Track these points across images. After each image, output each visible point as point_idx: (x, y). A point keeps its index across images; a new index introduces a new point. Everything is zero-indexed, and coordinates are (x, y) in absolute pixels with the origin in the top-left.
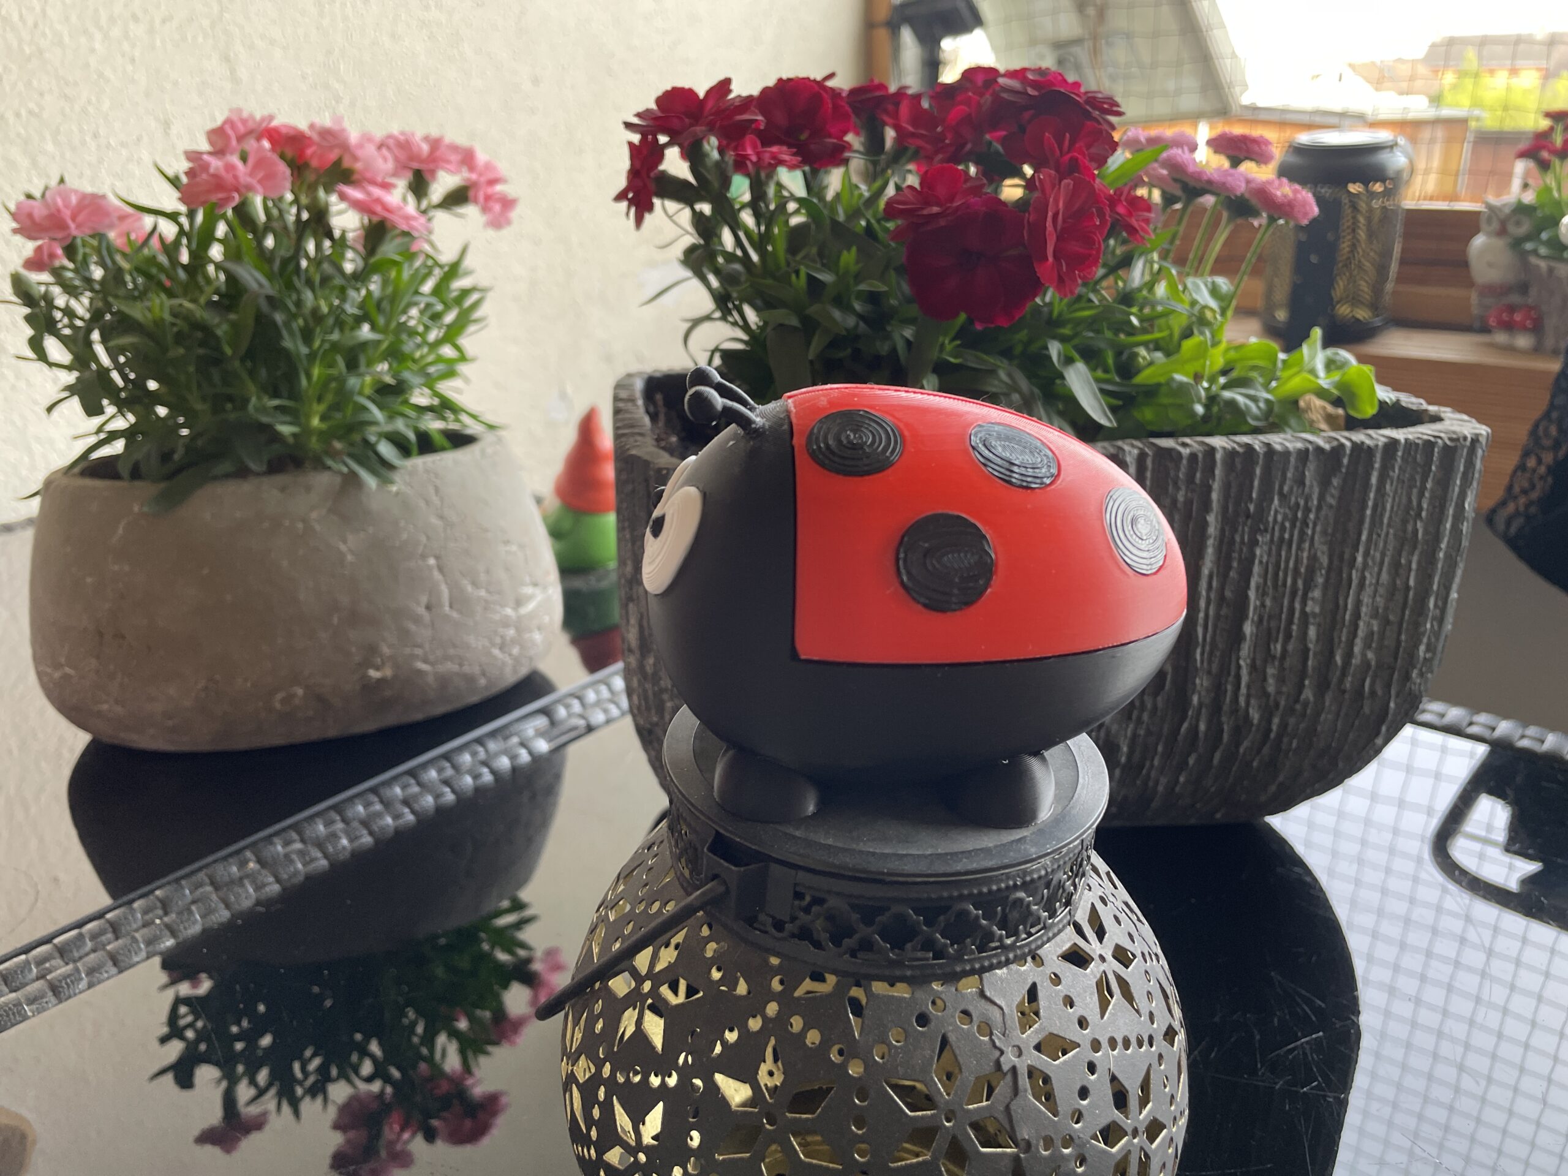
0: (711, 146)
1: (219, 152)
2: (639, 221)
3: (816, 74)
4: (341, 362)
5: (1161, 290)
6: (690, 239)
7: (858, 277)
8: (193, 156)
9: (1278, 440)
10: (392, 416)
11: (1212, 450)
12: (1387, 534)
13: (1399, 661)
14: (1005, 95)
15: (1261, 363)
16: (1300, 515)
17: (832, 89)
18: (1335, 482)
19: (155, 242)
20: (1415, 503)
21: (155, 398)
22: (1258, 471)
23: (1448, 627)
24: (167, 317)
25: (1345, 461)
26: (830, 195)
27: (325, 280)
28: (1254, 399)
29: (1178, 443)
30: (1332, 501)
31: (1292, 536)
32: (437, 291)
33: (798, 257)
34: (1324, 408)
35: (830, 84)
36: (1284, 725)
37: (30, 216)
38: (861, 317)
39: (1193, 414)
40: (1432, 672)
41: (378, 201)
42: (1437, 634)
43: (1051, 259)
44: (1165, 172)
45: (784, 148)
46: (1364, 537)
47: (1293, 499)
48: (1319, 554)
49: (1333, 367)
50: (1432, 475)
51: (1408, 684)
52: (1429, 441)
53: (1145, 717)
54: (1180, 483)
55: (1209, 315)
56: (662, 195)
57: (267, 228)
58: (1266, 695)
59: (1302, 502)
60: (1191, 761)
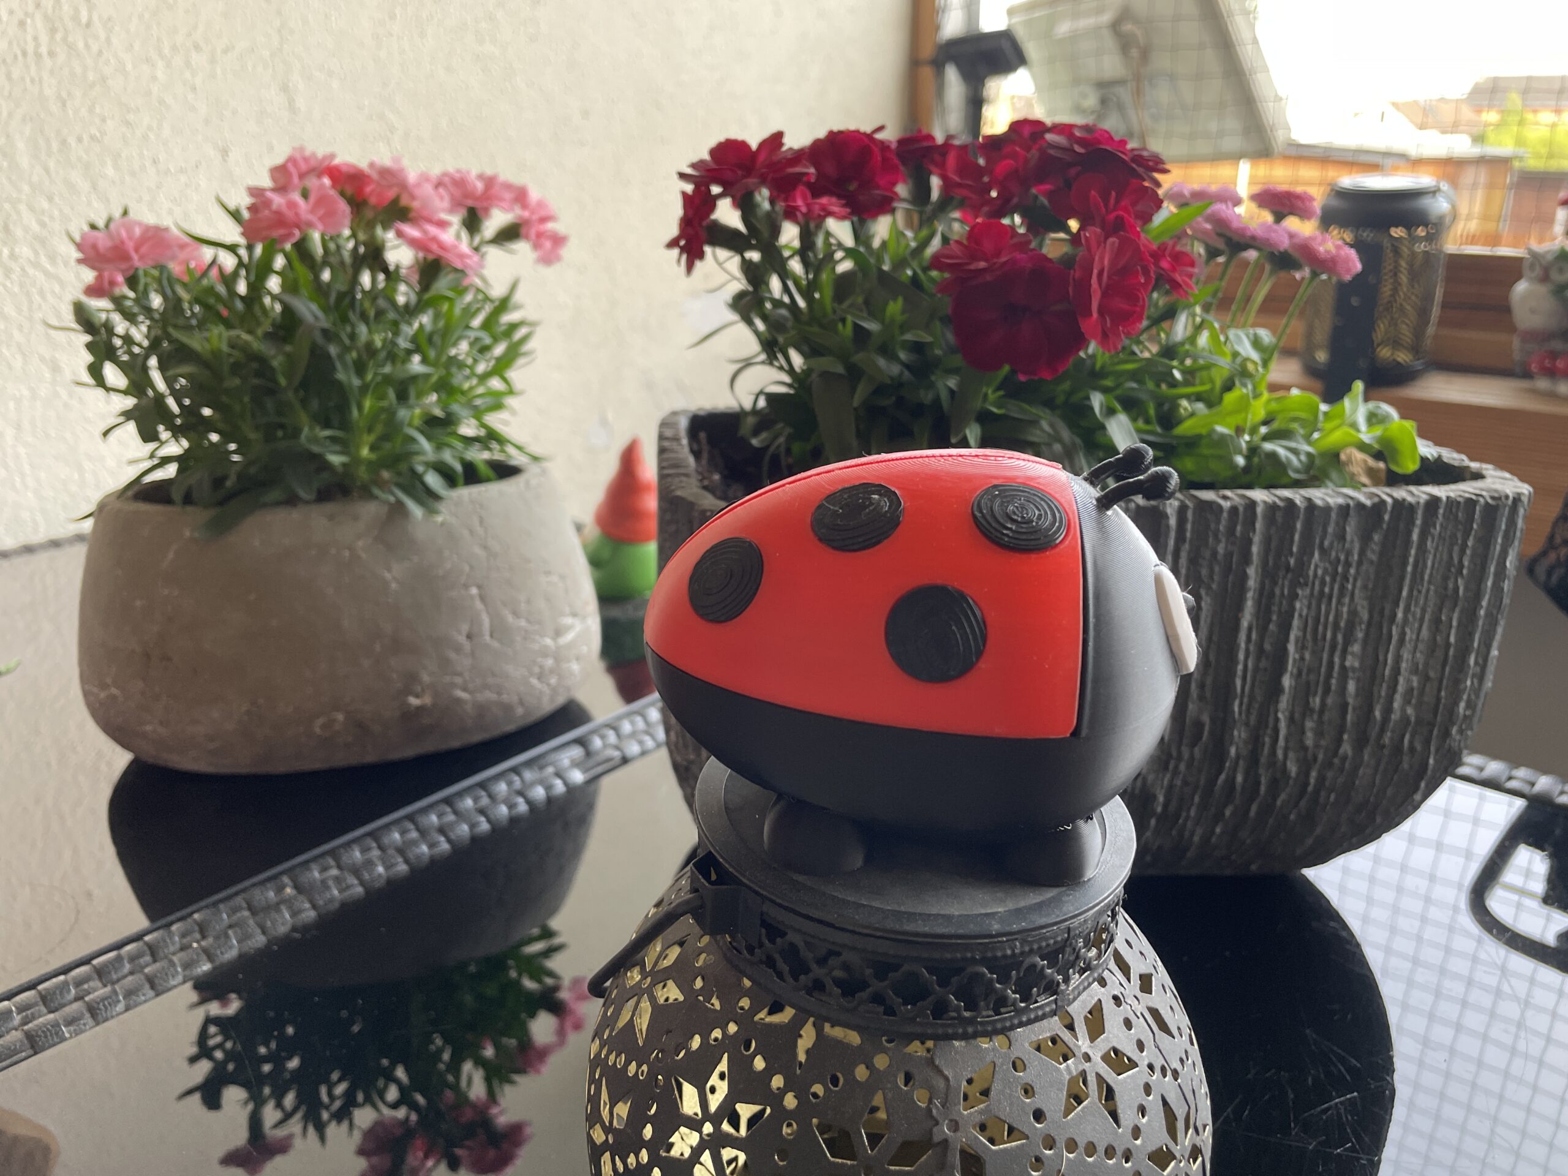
0: (763, 198)
1: (281, 188)
2: (690, 267)
3: (866, 128)
4: (391, 394)
5: (1203, 339)
6: (739, 284)
7: (904, 327)
8: (256, 192)
9: (1319, 495)
10: (439, 447)
11: (1252, 504)
12: (1428, 590)
13: (1439, 718)
14: (1052, 152)
15: (1303, 415)
16: (1340, 569)
17: (882, 142)
18: (1376, 537)
19: (214, 273)
20: (1456, 560)
21: (208, 425)
22: (1299, 526)
23: (1488, 684)
24: (225, 348)
25: (1387, 517)
26: (876, 243)
27: (380, 314)
28: (1295, 452)
29: (1219, 496)
30: (1372, 556)
31: (1332, 589)
32: (487, 325)
33: (845, 305)
34: (1365, 462)
35: (879, 136)
36: (1321, 779)
37: (94, 247)
38: (906, 366)
39: (1233, 466)
40: (1472, 729)
41: (435, 239)
42: (1477, 691)
43: (1095, 315)
44: (1208, 226)
45: (834, 200)
46: (1405, 593)
47: (1333, 554)
48: (1359, 608)
49: (1374, 420)
50: (1473, 533)
51: (1448, 742)
52: (1471, 499)
53: (1182, 767)
54: (1220, 536)
55: (1250, 367)
56: (714, 243)
57: (325, 263)
58: (1305, 749)
59: (1342, 557)
60: (1228, 812)
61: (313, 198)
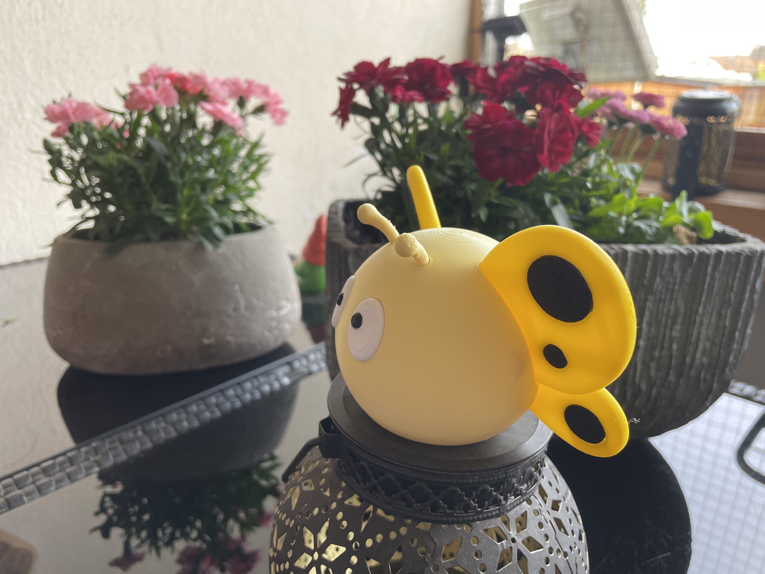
0: (380, 90)
1: (145, 84)
2: (343, 125)
3: (434, 56)
4: (198, 188)
5: (605, 169)
6: (368, 135)
7: (450, 158)
8: (132, 86)
9: (661, 248)
10: (222, 215)
11: (625, 252)
12: (715, 298)
13: (719, 363)
14: (528, 70)
15: (655, 207)
16: (670, 286)
17: (442, 64)
18: (690, 271)
19: (113, 127)
20: (730, 283)
21: (109, 202)
23: (746, 347)
24: (115, 163)
26: (439, 116)
27: (192, 148)
28: (650, 226)
30: (687, 280)
32: (249, 155)
33: (421, 147)
34: (686, 232)
35: (441, 61)
36: (658, 392)
37: (53, 112)
38: (450, 177)
39: (618, 233)
40: (736, 370)
41: (219, 111)
42: (739, 350)
43: (546, 153)
44: (609, 110)
45: (416, 93)
46: (703, 299)
47: (666, 279)
48: (680, 307)
49: (691, 211)
50: (739, 269)
51: (723, 375)
52: (739, 252)
55: (628, 183)
56: (354, 113)
57: (166, 122)
58: (649, 377)
59: (671, 280)
61: (160, 89)
